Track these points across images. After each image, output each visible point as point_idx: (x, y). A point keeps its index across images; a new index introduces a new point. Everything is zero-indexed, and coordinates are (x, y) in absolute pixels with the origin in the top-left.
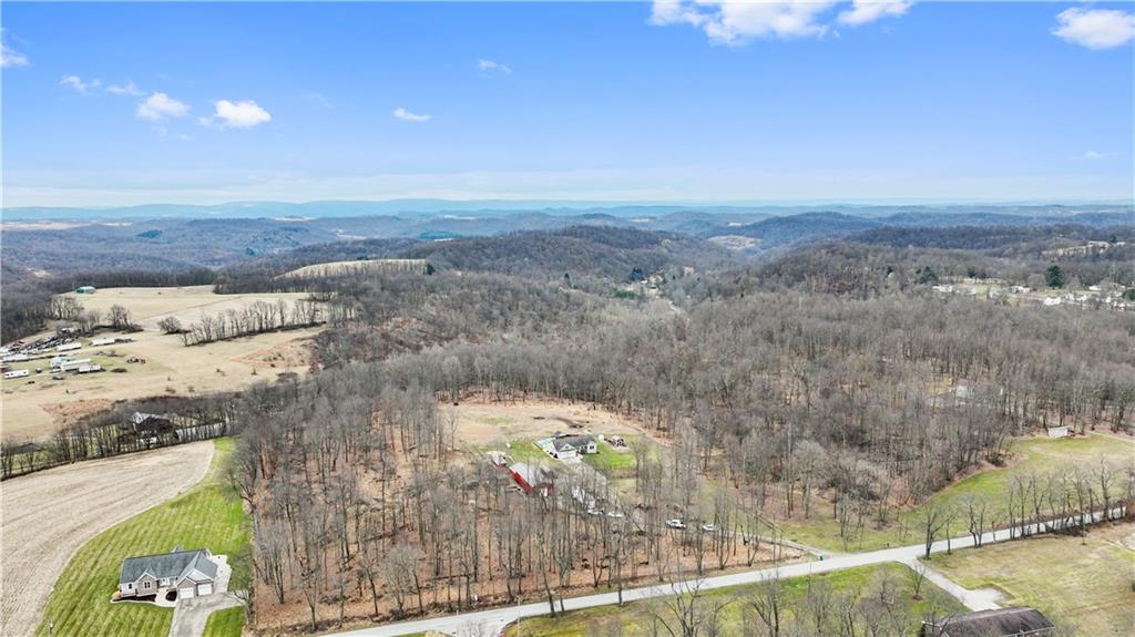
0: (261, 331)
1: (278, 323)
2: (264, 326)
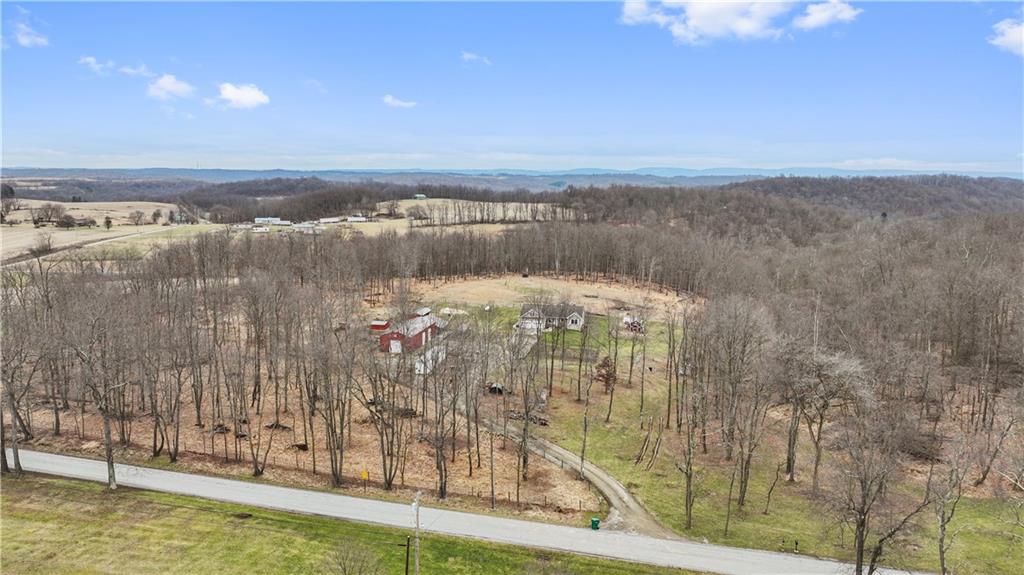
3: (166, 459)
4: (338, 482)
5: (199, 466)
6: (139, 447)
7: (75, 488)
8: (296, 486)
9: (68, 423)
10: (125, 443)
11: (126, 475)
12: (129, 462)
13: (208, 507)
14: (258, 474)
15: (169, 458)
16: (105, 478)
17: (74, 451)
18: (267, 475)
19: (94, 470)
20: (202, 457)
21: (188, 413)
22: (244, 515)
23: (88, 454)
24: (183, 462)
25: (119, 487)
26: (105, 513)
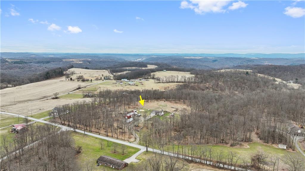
0: (172, 82)
1: (176, 81)
2: (173, 81)
3: (90, 132)
4: (107, 136)
5: (94, 133)
6: (88, 130)
7: (81, 134)
8: (103, 136)
9: (81, 127)
10: (87, 129)
11: (86, 133)
12: (87, 132)
13: (93, 137)
14: (99, 134)
15: (91, 132)
16: (84, 133)
17: (81, 130)
18: (100, 134)
19: (83, 132)
20: (94, 132)
21: (94, 126)
22: (97, 138)
23: (83, 130)
24: (92, 132)
25: (85, 134)
26: (83, 137)
